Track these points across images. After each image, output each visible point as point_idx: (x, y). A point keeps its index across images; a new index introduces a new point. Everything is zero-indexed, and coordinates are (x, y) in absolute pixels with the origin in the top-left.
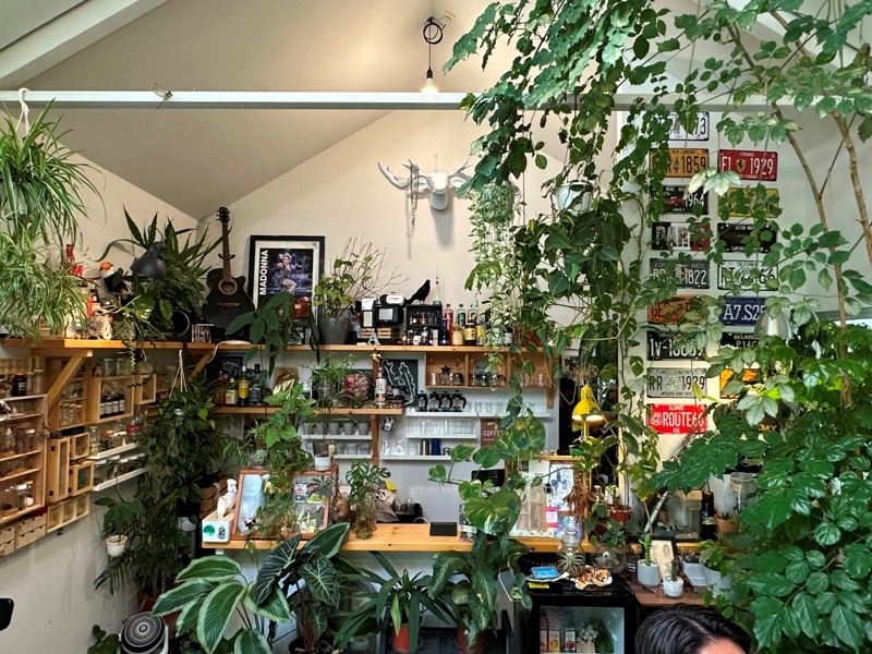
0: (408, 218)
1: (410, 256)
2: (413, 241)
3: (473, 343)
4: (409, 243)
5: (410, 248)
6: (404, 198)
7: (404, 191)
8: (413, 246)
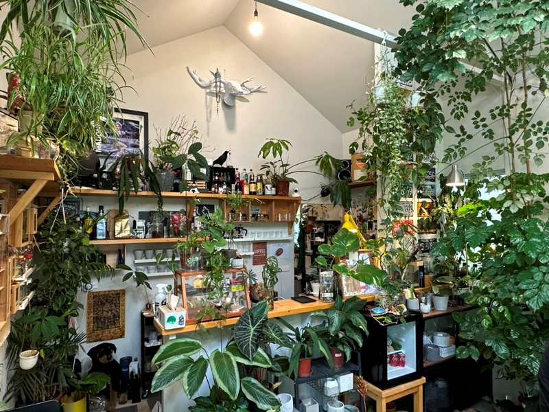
0: (207, 109)
1: (208, 135)
2: (210, 124)
3: (255, 193)
4: (208, 126)
5: (208, 129)
6: (204, 94)
7: (204, 90)
8: (210, 128)
